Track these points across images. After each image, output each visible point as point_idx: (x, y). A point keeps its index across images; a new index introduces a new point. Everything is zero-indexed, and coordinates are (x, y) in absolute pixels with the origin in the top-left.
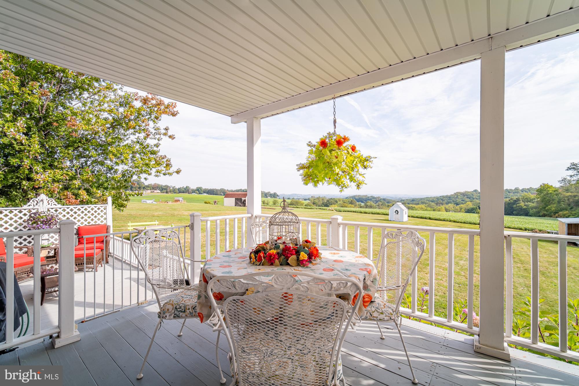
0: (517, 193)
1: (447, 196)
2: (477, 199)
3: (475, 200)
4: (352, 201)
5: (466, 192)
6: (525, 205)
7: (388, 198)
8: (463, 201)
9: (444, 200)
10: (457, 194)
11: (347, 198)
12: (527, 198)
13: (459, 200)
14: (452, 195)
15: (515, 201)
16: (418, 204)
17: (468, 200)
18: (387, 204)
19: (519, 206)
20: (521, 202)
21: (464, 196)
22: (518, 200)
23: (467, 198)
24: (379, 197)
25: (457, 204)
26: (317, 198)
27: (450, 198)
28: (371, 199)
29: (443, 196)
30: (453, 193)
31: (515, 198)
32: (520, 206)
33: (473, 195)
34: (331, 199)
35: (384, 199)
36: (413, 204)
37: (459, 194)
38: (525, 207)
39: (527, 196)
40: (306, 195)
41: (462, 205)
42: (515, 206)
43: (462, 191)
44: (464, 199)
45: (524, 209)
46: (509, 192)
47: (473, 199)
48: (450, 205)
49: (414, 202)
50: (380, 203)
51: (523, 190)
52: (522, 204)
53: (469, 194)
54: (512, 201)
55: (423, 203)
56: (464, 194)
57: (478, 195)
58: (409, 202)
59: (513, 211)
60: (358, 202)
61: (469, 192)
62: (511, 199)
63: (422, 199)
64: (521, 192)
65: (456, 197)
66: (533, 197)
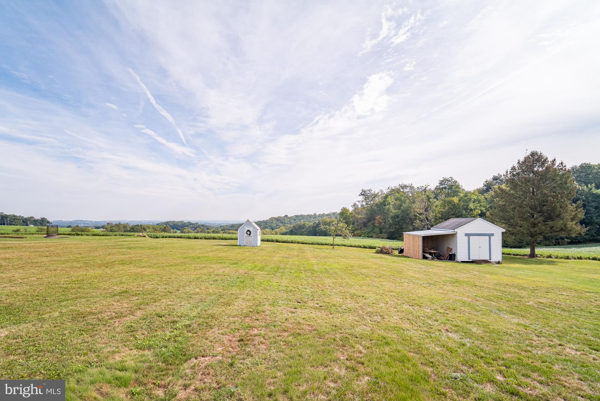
0: (316, 217)
1: (263, 222)
2: (288, 224)
4: (165, 227)
5: (279, 217)
6: (324, 228)
7: (207, 225)
8: (277, 225)
9: (261, 225)
10: (272, 219)
11: (158, 224)
12: (325, 222)
13: (274, 225)
14: (268, 220)
15: (318, 225)
17: (281, 224)
18: (206, 230)
19: (320, 229)
20: (322, 225)
21: (278, 221)
22: (319, 223)
23: (280, 222)
24: (197, 223)
25: (273, 229)
26: (116, 225)
27: (266, 223)
28: (188, 226)
29: (260, 221)
31: (317, 222)
32: (321, 229)
33: (284, 220)
34: (137, 225)
35: (203, 225)
36: (232, 230)
37: (273, 219)
38: (324, 229)
39: (324, 220)
40: (99, 222)
41: (276, 229)
42: (317, 229)
43: (276, 216)
45: (324, 231)
46: (310, 217)
47: (285, 224)
48: (266, 229)
49: (234, 228)
50: (200, 230)
51: (319, 216)
52: (322, 227)
53: (282, 219)
54: (315, 225)
56: (278, 219)
57: (289, 220)
58: (228, 228)
59: (317, 233)
60: (173, 229)
61: (281, 217)
62: (315, 223)
64: (318, 217)
65: (271, 222)
66: (329, 221)
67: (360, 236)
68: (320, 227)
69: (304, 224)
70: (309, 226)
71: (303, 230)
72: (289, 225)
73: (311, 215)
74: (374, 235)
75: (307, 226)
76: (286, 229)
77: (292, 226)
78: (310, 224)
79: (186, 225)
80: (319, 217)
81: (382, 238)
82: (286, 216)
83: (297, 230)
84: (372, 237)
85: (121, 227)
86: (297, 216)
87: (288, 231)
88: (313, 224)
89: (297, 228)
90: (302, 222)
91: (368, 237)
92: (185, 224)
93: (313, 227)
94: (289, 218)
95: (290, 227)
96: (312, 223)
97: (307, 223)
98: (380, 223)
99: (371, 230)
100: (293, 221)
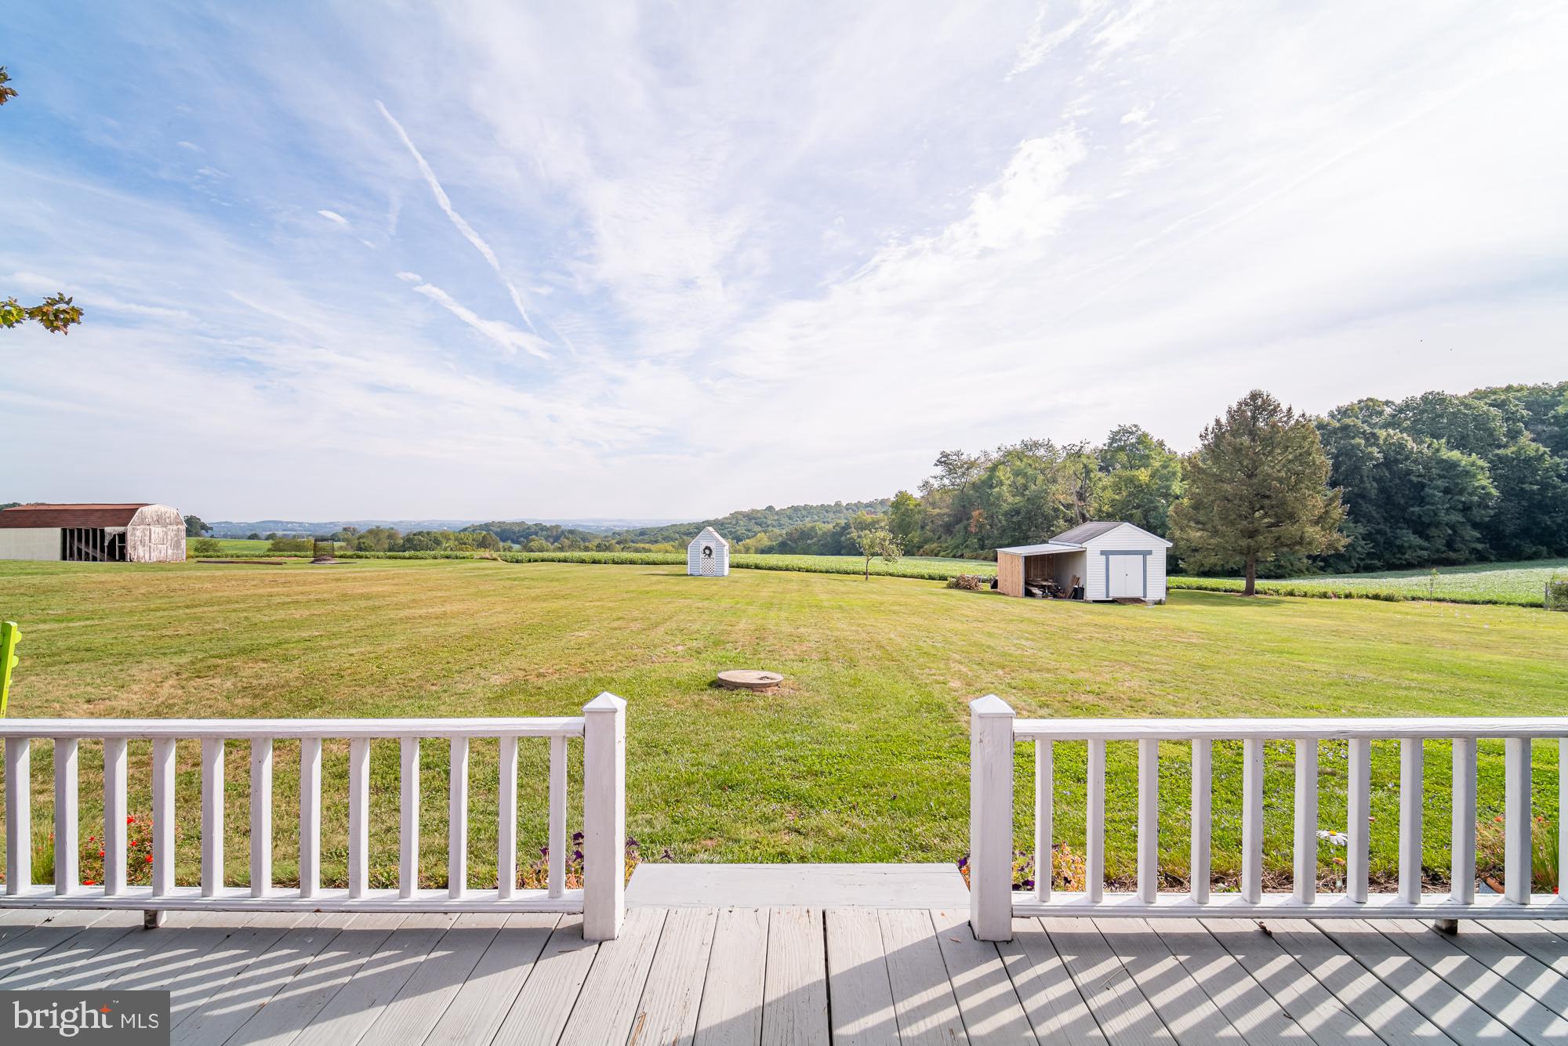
0: (840, 512)
2: (774, 526)
3: (770, 529)
4: (484, 537)
5: (753, 510)
6: (859, 537)
7: (580, 530)
8: (749, 530)
10: (736, 516)
11: (465, 530)
12: (860, 523)
13: (741, 530)
14: (726, 518)
15: (844, 529)
16: (656, 542)
17: (757, 528)
18: (582, 544)
19: (849, 539)
20: (853, 529)
21: (750, 519)
22: (847, 527)
23: (756, 523)
24: (558, 527)
25: (738, 539)
26: (371, 532)
27: (722, 524)
28: (536, 533)
30: (727, 515)
31: (843, 522)
32: (851, 538)
33: (765, 518)
34: (420, 533)
35: (571, 532)
36: (642, 541)
37: (740, 517)
38: (859, 540)
39: (860, 517)
41: (748, 540)
42: (843, 538)
43: (746, 508)
44: (750, 528)
46: (827, 512)
47: (768, 526)
49: (645, 537)
50: (567, 542)
51: (848, 507)
52: (854, 534)
53: (759, 515)
54: (839, 529)
55: (666, 539)
56: (751, 516)
57: (776, 518)
58: (632, 537)
59: (841, 549)
60: (504, 540)
61: (758, 511)
62: (837, 525)
63: (662, 529)
64: (845, 511)
65: (734, 522)
66: (869, 520)
67: (936, 555)
68: (849, 534)
69: (813, 528)
70: (825, 533)
71: (809, 541)
72: (777, 531)
73: (829, 506)
74: (967, 552)
75: (820, 532)
76: (769, 538)
77: (784, 532)
78: (825, 527)
79: (532, 530)
80: (847, 509)
81: (985, 559)
82: (770, 508)
83: (796, 543)
84: (962, 556)
85: (383, 536)
86: (795, 509)
87: (774, 543)
88: (834, 527)
89: (796, 536)
90: (808, 523)
91: (954, 556)
92: (529, 528)
93: (834, 534)
94: (777, 513)
95: (781, 535)
96: (831, 526)
97: (819, 525)
98: (982, 526)
99: (959, 541)
100: (787, 519)
